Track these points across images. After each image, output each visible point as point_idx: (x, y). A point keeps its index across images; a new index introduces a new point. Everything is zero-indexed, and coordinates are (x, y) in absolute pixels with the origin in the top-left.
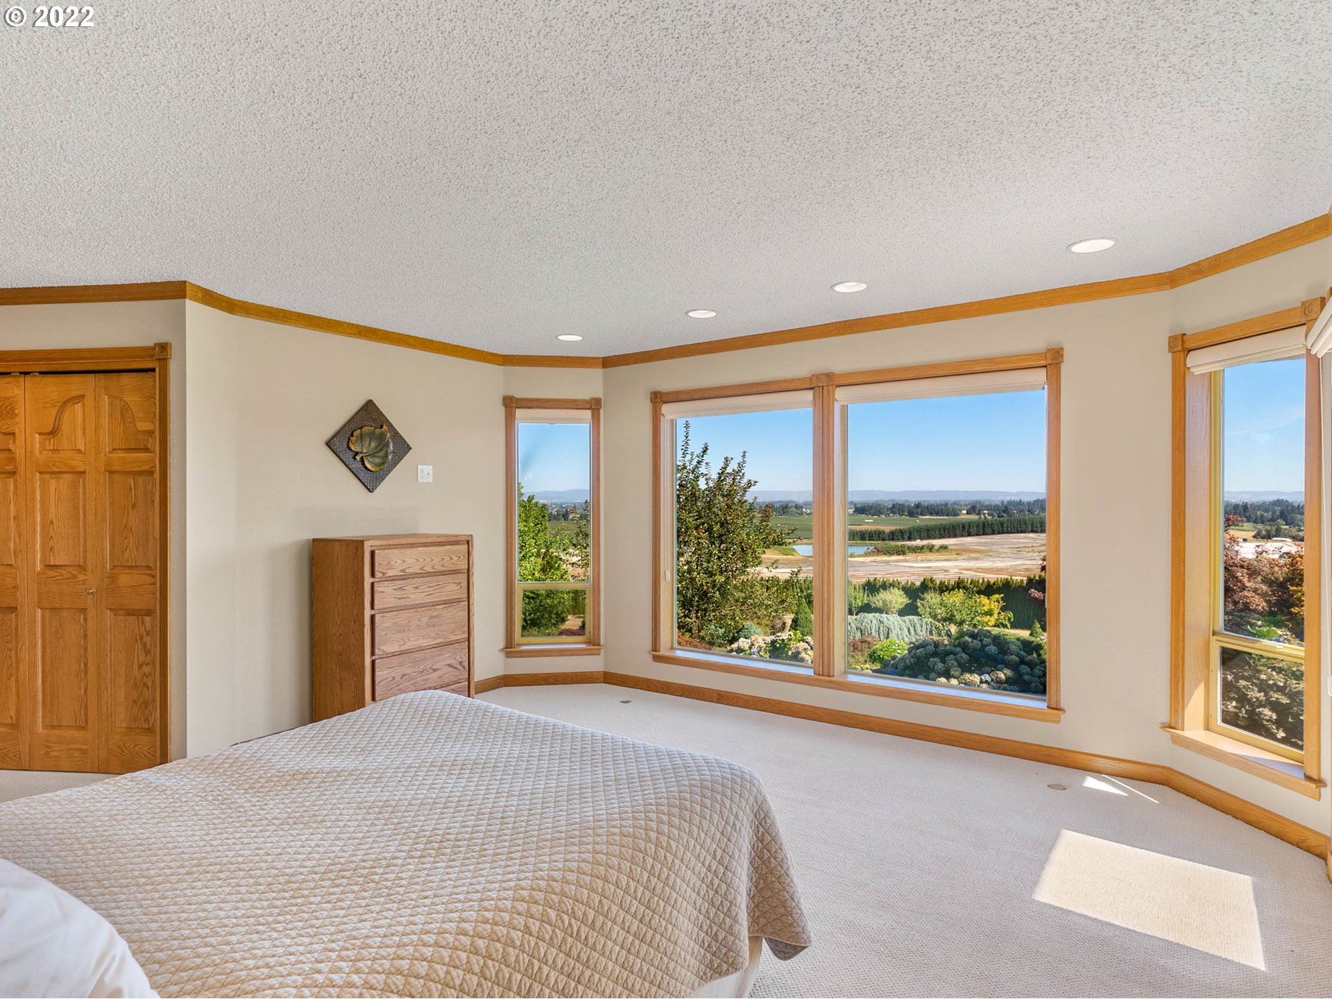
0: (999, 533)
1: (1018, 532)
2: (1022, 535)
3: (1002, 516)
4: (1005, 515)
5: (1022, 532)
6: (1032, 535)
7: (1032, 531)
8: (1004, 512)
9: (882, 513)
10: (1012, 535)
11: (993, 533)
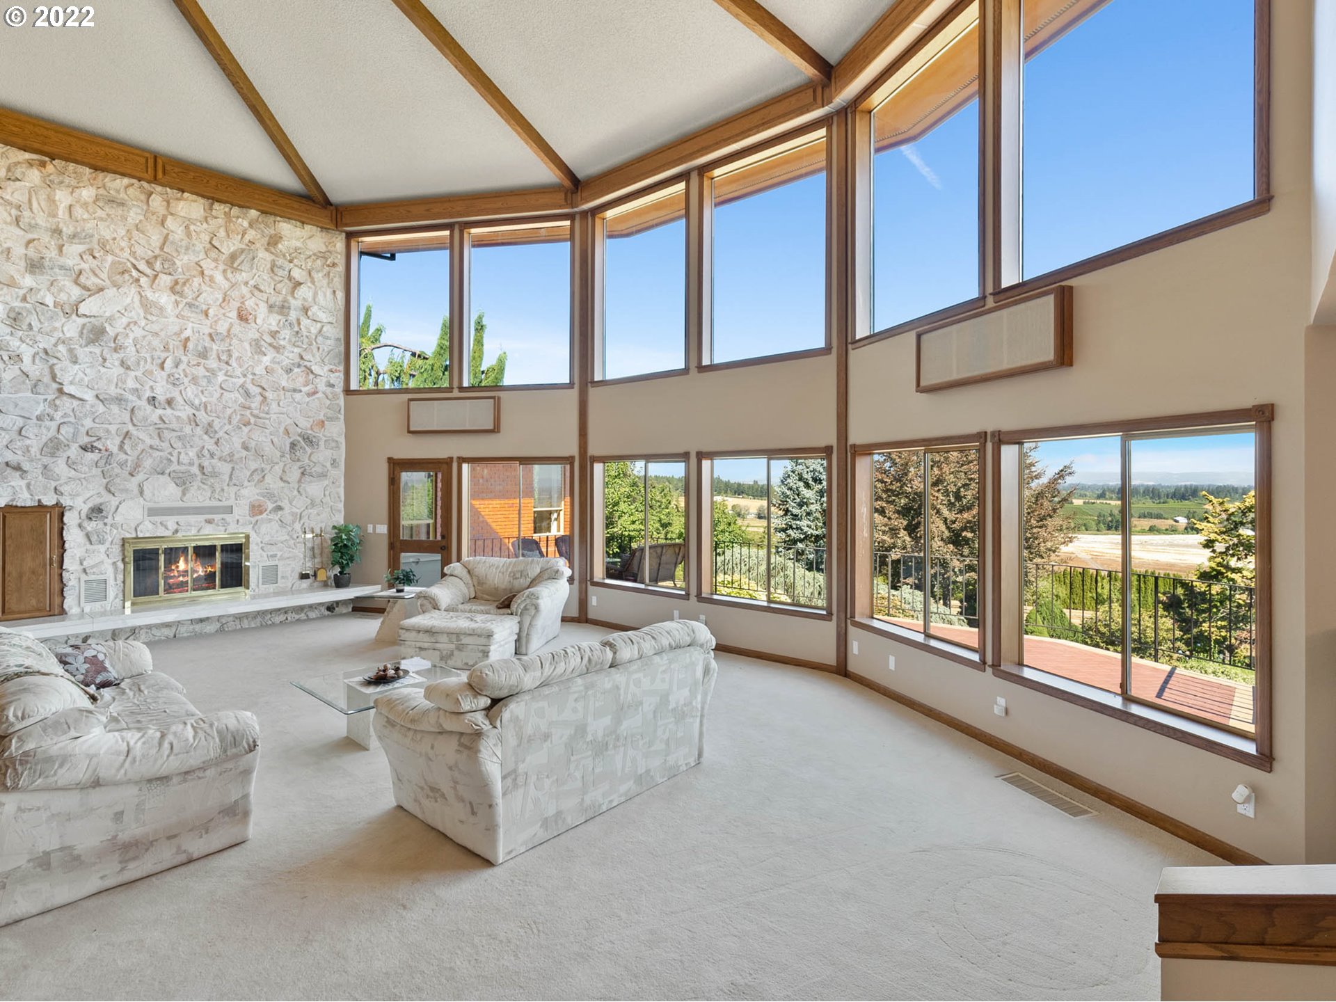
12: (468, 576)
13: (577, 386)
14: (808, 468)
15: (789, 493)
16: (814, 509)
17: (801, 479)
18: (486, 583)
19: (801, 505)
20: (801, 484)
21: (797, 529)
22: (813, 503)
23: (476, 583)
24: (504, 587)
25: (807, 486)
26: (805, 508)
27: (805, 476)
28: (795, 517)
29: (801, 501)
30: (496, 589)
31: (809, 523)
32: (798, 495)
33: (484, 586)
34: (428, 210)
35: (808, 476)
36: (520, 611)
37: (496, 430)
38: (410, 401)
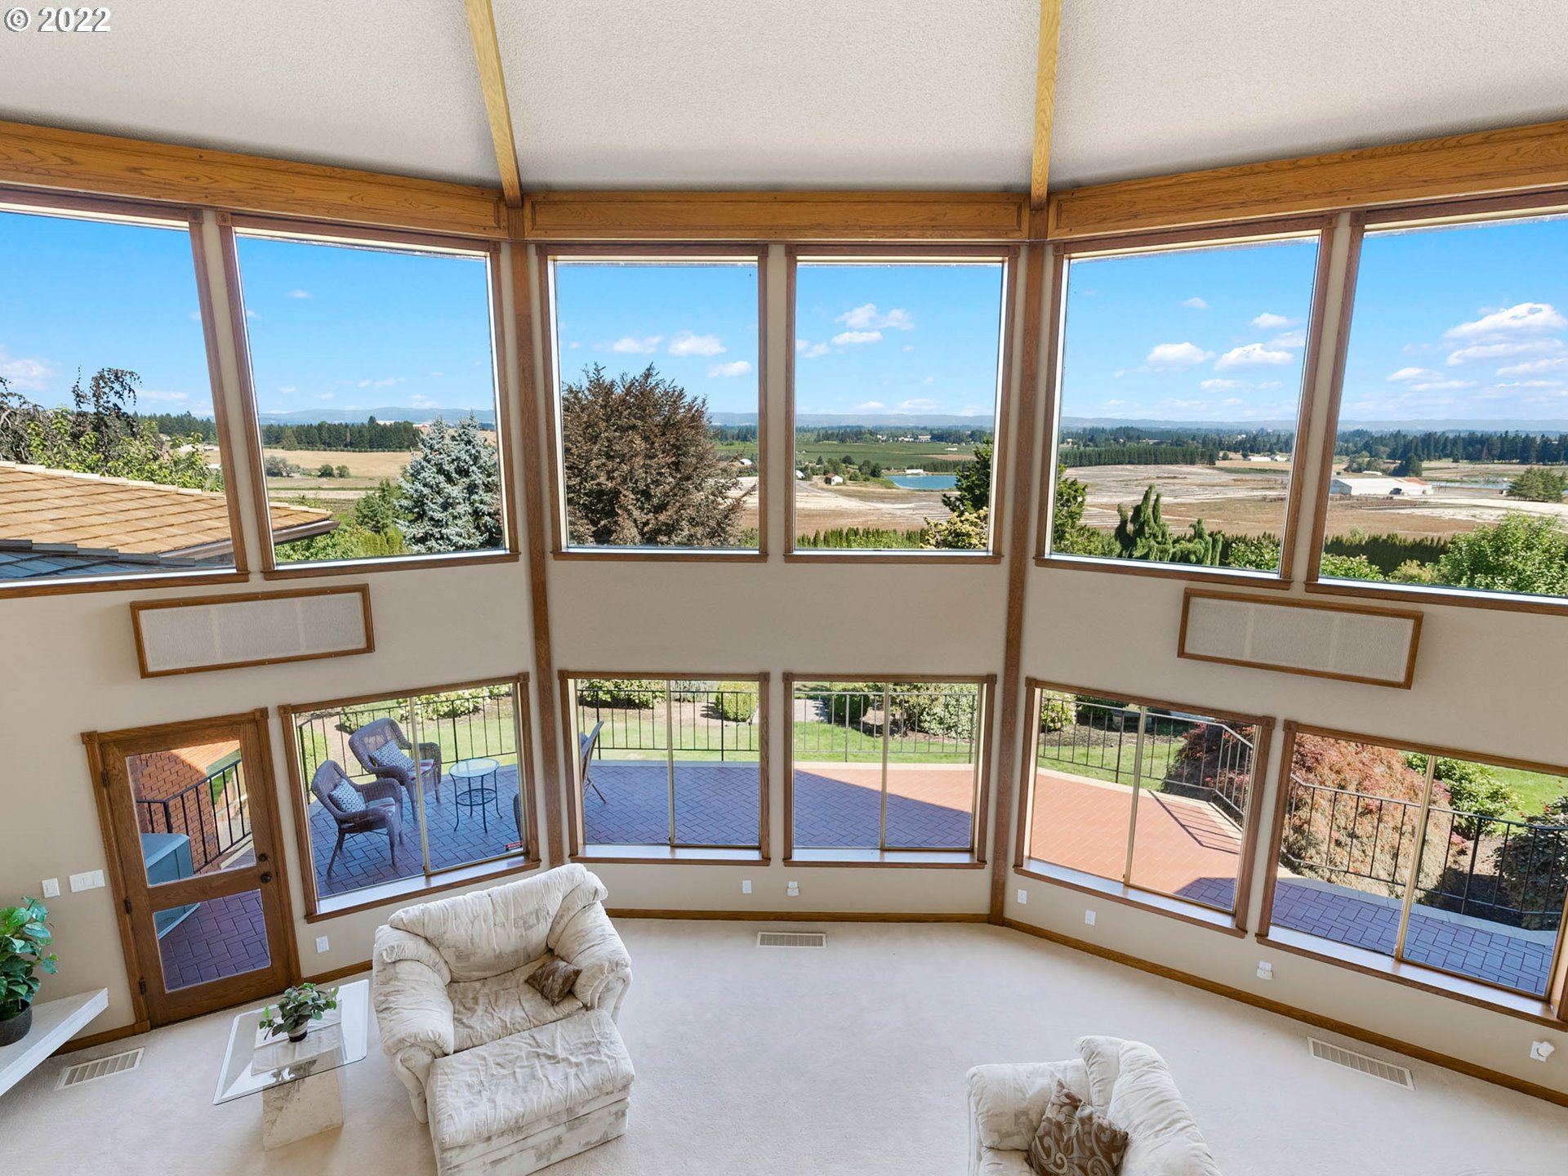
0: (1096, 465)
1: (1115, 464)
2: (1120, 467)
3: (1088, 446)
4: (1091, 444)
5: (1119, 464)
6: (1129, 467)
7: (1130, 463)
8: (1090, 440)
9: (962, 441)
10: (1109, 467)
11: (1090, 464)
12: (430, 951)
13: (524, 558)
14: (449, 456)
15: (426, 491)
16: (462, 512)
17: (441, 471)
18: (474, 954)
19: (445, 507)
20: (442, 478)
21: (442, 538)
22: (459, 503)
23: (452, 960)
24: (511, 948)
25: (450, 480)
26: (450, 510)
27: (446, 467)
28: (437, 523)
29: (446, 502)
30: (499, 956)
31: (458, 529)
32: (438, 493)
33: (472, 959)
34: (135, 170)
35: (451, 468)
36: (598, 995)
37: (370, 647)
38: (136, 608)
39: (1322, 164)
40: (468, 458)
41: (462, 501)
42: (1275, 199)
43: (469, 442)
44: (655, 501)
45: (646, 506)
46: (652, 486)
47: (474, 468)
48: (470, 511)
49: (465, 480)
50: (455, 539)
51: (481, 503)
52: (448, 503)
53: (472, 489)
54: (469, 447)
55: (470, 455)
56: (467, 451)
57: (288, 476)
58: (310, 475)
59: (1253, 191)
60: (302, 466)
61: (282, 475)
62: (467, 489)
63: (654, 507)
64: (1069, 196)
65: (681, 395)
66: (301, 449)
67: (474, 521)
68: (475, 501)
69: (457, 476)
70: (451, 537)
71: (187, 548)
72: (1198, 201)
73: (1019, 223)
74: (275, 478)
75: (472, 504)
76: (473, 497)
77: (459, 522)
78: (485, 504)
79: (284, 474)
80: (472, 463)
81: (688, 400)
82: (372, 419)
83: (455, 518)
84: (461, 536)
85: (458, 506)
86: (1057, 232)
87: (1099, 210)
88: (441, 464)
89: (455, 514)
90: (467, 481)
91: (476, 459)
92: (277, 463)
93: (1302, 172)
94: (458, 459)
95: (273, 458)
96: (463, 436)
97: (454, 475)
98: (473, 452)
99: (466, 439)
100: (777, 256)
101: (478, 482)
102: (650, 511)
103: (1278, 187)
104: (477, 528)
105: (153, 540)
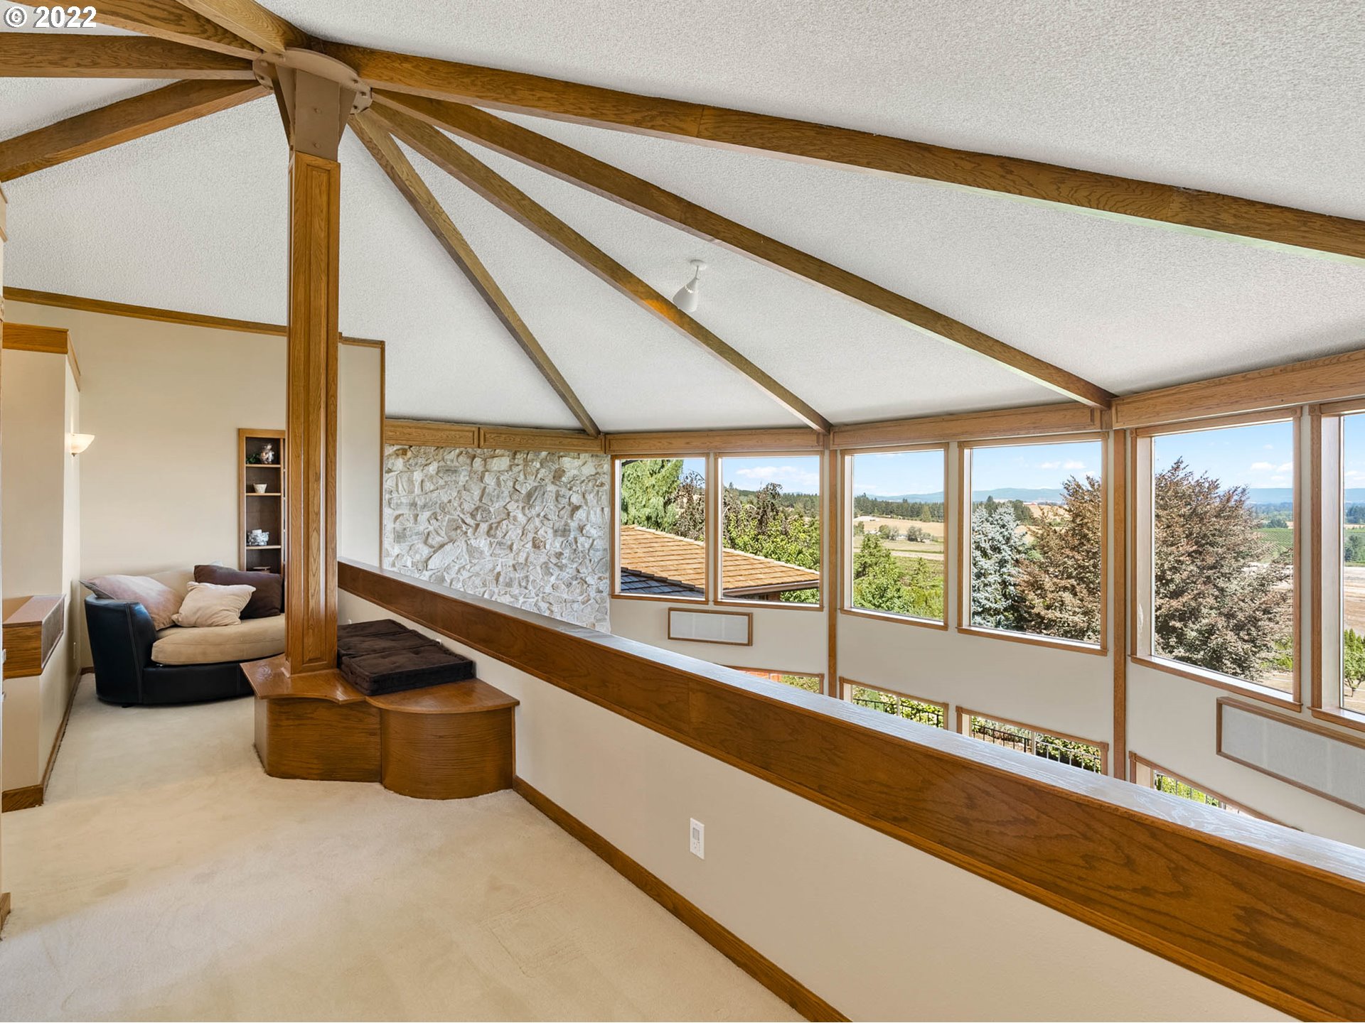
16: (992, 581)
20: (978, 553)
22: (991, 574)
25: (985, 554)
26: (983, 579)
27: (983, 545)
31: (987, 595)
35: (986, 546)
37: (750, 643)
38: (671, 609)
39: (1262, 377)
40: (1001, 539)
41: (993, 572)
42: (1237, 402)
43: (1003, 526)
44: (1172, 587)
45: (1162, 590)
46: (1168, 573)
47: (1004, 547)
48: (1000, 581)
49: (998, 555)
50: (984, 602)
51: (1009, 575)
52: (981, 573)
53: (1002, 563)
54: (1003, 530)
55: (1004, 537)
56: (1001, 533)
57: (921, 542)
58: (937, 541)
59: (1222, 396)
60: (932, 535)
61: (917, 541)
62: (999, 563)
63: (1171, 592)
64: (1122, 402)
65: (1214, 485)
66: (933, 521)
67: (1002, 589)
68: (1005, 573)
69: (992, 552)
70: (980, 600)
71: (742, 587)
72: (1191, 404)
73: (1092, 420)
74: (912, 543)
75: (1001, 575)
76: (1002, 570)
77: (989, 589)
78: (1012, 576)
79: (919, 540)
80: (1004, 542)
81: (1222, 490)
82: (990, 498)
83: (985, 585)
84: (989, 600)
85: (990, 576)
86: (1117, 424)
87: (1137, 411)
88: (978, 542)
89: (986, 582)
90: (1000, 556)
91: (1008, 540)
92: (915, 532)
93: (1251, 382)
94: (993, 539)
95: (913, 528)
96: (999, 521)
97: (989, 551)
98: (1006, 533)
99: (1001, 523)
100: (954, 447)
101: (1008, 557)
102: (1166, 596)
103: (1236, 393)
104: (1004, 595)
105: (729, 582)
